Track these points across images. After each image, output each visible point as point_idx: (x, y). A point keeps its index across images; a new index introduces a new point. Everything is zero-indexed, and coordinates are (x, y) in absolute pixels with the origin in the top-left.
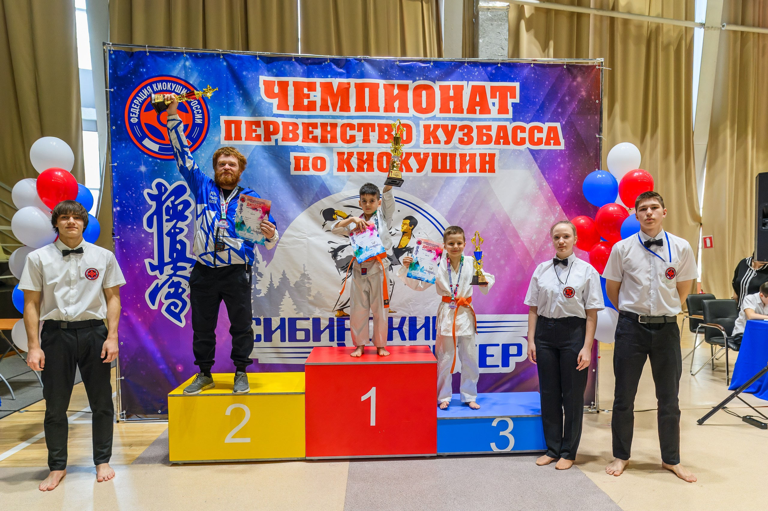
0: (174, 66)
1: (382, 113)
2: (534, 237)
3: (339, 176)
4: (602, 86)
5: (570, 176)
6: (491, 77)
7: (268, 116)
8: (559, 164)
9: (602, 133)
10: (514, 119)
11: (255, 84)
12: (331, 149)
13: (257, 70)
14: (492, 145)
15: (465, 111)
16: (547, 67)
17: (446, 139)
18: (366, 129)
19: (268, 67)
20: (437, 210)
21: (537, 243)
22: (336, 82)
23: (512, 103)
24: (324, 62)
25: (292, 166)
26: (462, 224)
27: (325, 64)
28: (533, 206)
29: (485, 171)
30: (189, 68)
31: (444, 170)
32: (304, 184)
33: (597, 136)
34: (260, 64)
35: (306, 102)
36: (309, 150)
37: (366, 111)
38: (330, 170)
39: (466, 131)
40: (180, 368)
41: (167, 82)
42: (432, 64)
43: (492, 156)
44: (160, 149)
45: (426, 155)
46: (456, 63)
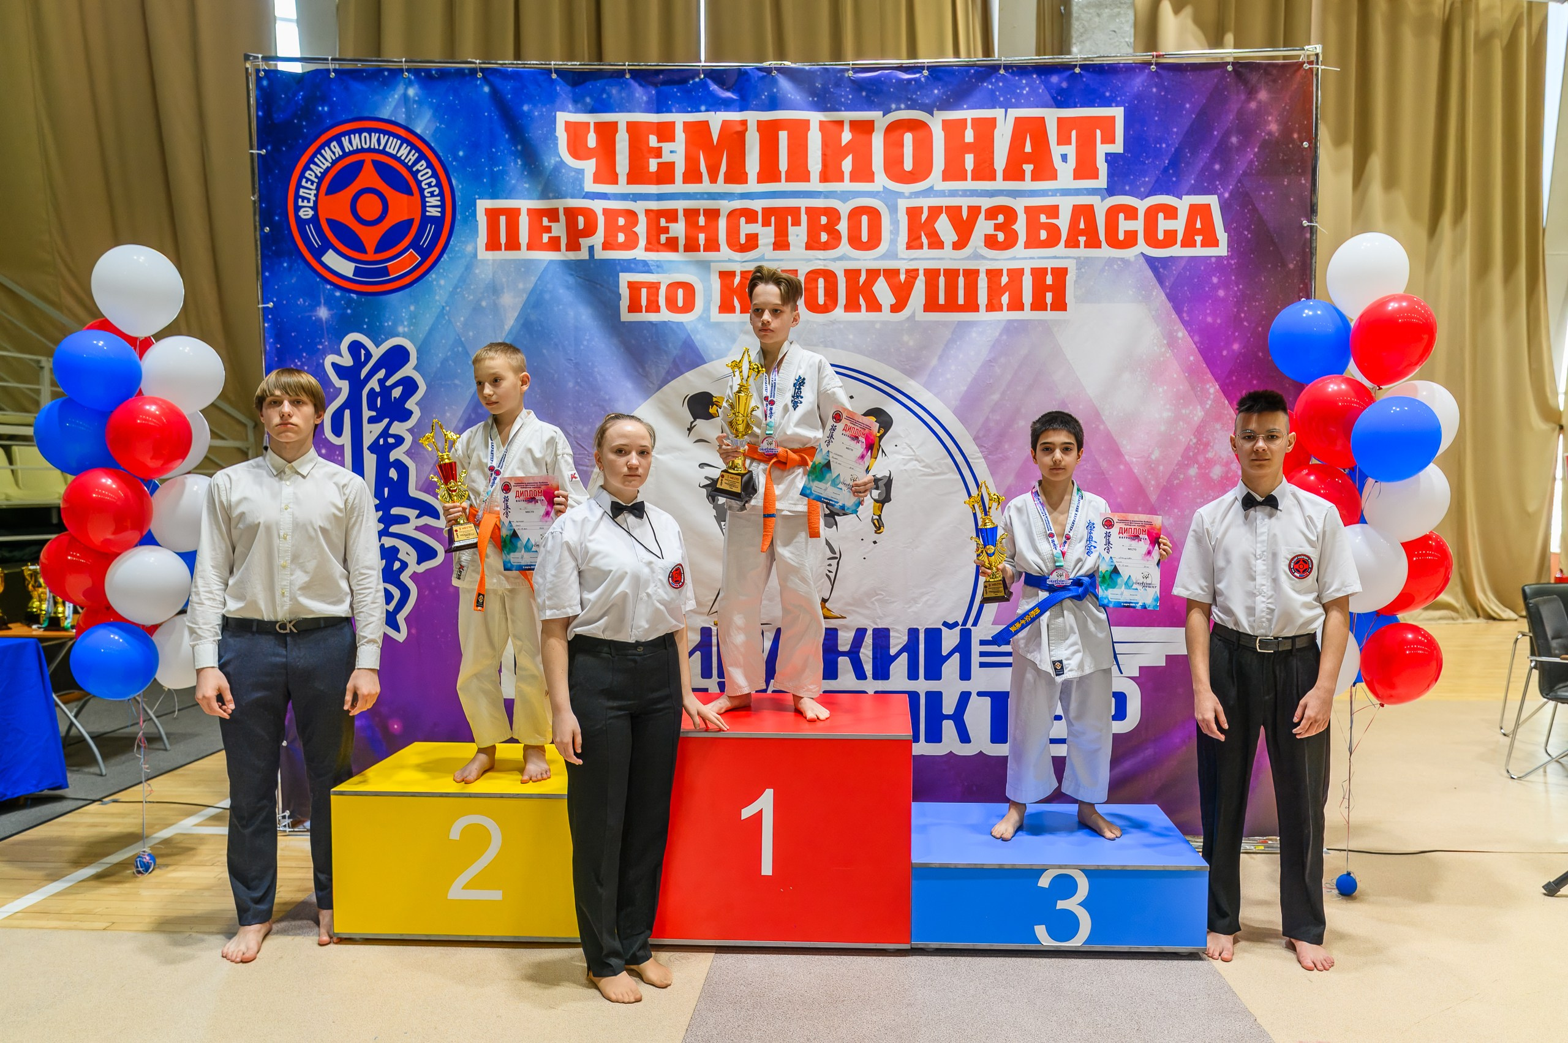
0: (385, 98)
1: (815, 184)
2: (1156, 455)
3: (723, 322)
4: (1317, 108)
5: (1240, 315)
6: (1059, 98)
7: (572, 197)
8: (1215, 288)
9: (1316, 216)
10: (1111, 191)
11: (547, 131)
12: (705, 265)
13: (551, 101)
14: (1060, 249)
15: (999, 175)
16: (1190, 71)
17: (955, 238)
18: (781, 219)
19: (574, 94)
20: (936, 395)
21: (1161, 468)
22: (716, 119)
23: (1107, 154)
24: (693, 78)
25: (625, 303)
26: (992, 424)
27: (695, 83)
28: (1154, 384)
29: (1044, 308)
30: (415, 102)
31: (951, 306)
32: (649, 340)
33: (1305, 223)
34: (558, 88)
35: (653, 165)
36: (659, 267)
37: (780, 181)
38: (704, 311)
39: (1001, 219)
40: (396, 726)
41: (370, 131)
42: (926, 73)
43: (1060, 274)
44: (357, 272)
45: (912, 274)
46: (980, 69)
